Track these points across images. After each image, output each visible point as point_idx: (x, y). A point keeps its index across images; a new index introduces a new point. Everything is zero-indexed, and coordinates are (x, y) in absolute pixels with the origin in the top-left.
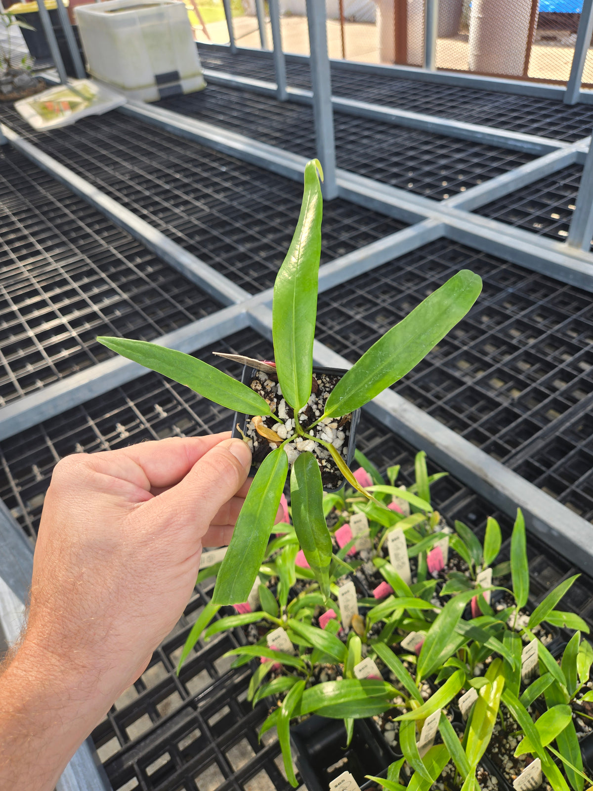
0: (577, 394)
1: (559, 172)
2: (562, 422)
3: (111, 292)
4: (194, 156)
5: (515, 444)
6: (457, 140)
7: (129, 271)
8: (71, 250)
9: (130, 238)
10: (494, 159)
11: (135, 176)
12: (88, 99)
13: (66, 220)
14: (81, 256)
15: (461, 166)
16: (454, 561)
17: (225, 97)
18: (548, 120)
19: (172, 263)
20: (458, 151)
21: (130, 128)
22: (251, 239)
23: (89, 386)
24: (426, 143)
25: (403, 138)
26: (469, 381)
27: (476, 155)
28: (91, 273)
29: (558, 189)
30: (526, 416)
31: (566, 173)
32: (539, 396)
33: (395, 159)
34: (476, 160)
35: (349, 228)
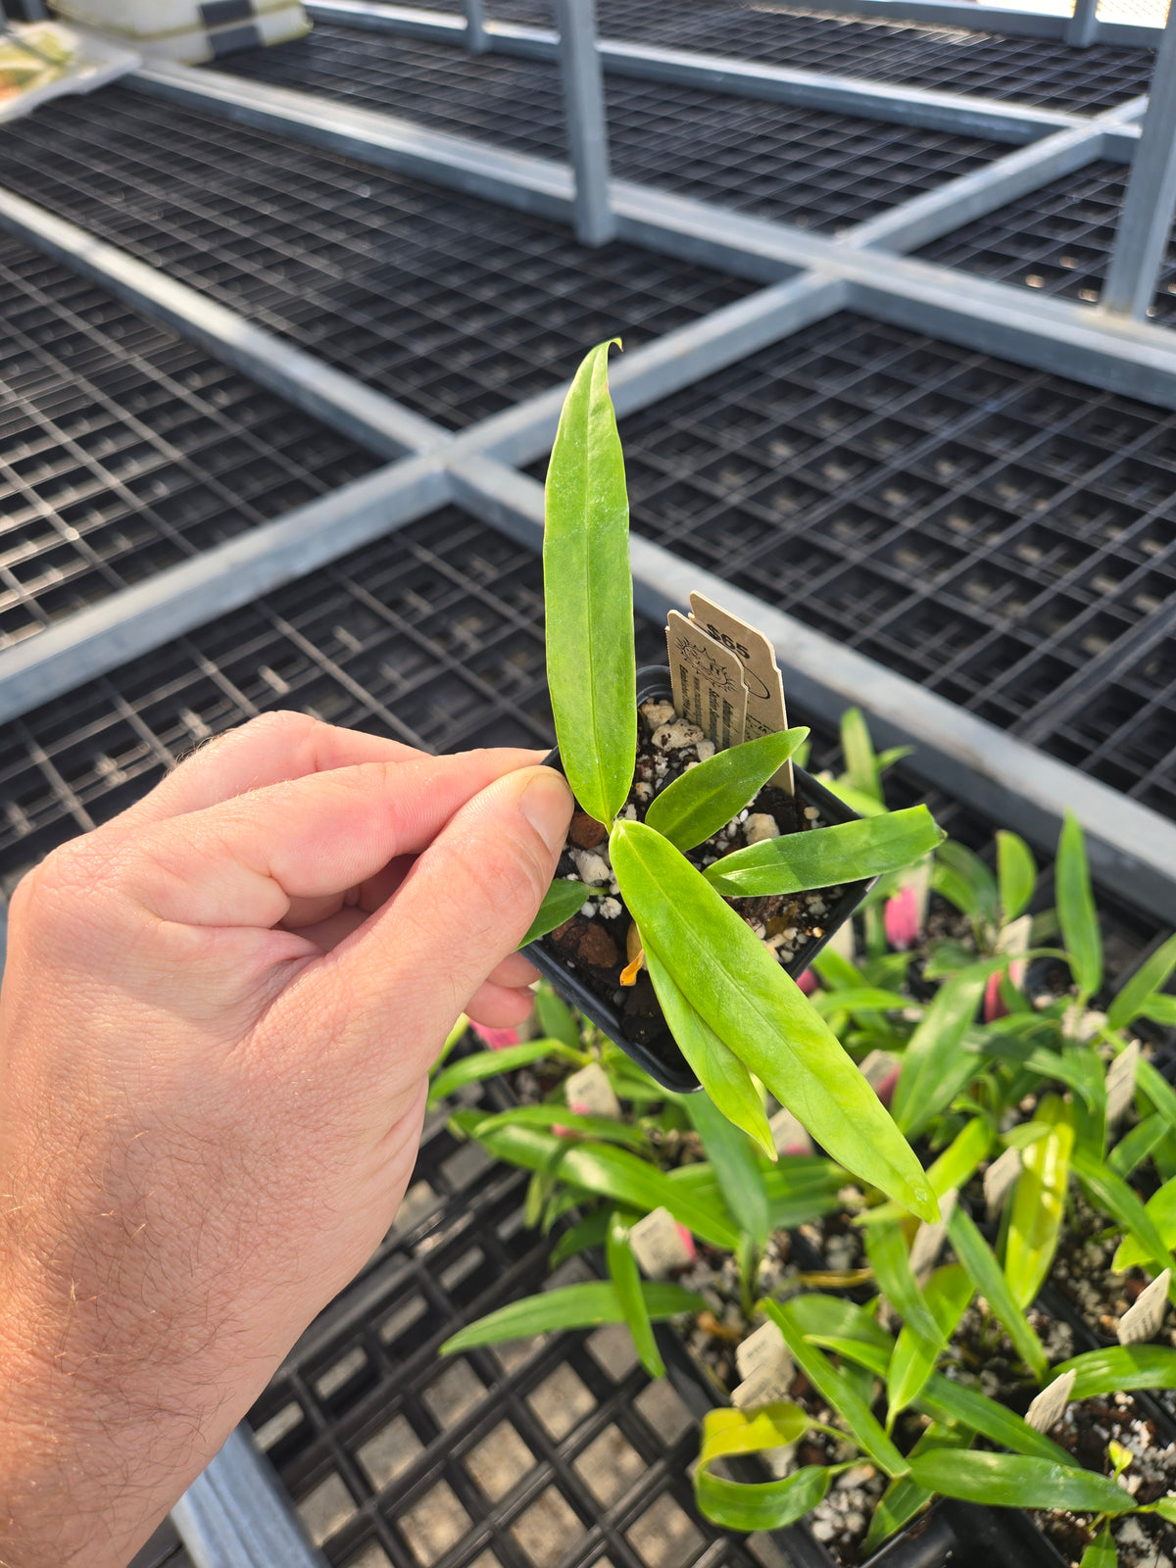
0: (1144, 602)
1: (1068, 178)
2: (1118, 657)
3: (144, 449)
4: (297, 169)
5: (1028, 704)
6: (855, 119)
7: (178, 404)
8: (47, 369)
9: (174, 338)
10: (934, 154)
11: (173, 214)
12: (56, 63)
13: (28, 307)
14: (67, 376)
15: (867, 171)
16: (938, 921)
17: (353, 50)
18: (1037, 78)
19: (272, 382)
20: (859, 140)
21: (151, 117)
22: (438, 327)
23: (114, 634)
24: (791, 127)
25: (741, 119)
26: (924, 588)
27: (897, 147)
28: (95, 411)
29: (1071, 208)
30: (1044, 647)
31: (1083, 178)
32: (1067, 607)
33: (728, 161)
34: (899, 158)
35: (643, 299)
